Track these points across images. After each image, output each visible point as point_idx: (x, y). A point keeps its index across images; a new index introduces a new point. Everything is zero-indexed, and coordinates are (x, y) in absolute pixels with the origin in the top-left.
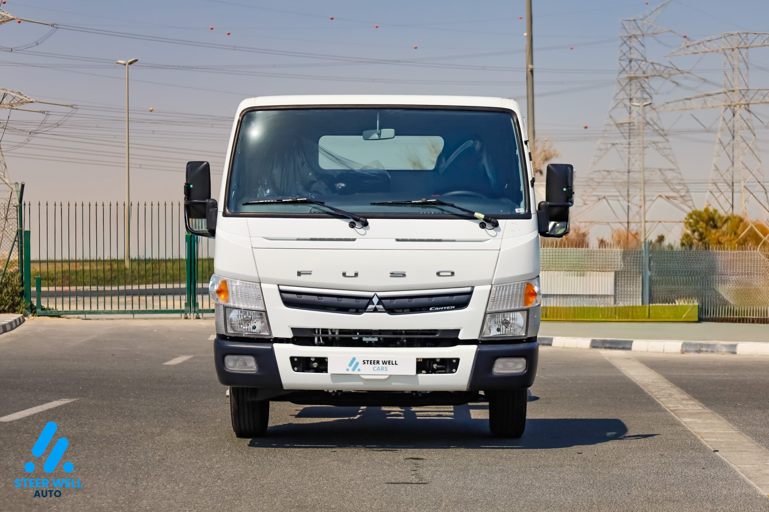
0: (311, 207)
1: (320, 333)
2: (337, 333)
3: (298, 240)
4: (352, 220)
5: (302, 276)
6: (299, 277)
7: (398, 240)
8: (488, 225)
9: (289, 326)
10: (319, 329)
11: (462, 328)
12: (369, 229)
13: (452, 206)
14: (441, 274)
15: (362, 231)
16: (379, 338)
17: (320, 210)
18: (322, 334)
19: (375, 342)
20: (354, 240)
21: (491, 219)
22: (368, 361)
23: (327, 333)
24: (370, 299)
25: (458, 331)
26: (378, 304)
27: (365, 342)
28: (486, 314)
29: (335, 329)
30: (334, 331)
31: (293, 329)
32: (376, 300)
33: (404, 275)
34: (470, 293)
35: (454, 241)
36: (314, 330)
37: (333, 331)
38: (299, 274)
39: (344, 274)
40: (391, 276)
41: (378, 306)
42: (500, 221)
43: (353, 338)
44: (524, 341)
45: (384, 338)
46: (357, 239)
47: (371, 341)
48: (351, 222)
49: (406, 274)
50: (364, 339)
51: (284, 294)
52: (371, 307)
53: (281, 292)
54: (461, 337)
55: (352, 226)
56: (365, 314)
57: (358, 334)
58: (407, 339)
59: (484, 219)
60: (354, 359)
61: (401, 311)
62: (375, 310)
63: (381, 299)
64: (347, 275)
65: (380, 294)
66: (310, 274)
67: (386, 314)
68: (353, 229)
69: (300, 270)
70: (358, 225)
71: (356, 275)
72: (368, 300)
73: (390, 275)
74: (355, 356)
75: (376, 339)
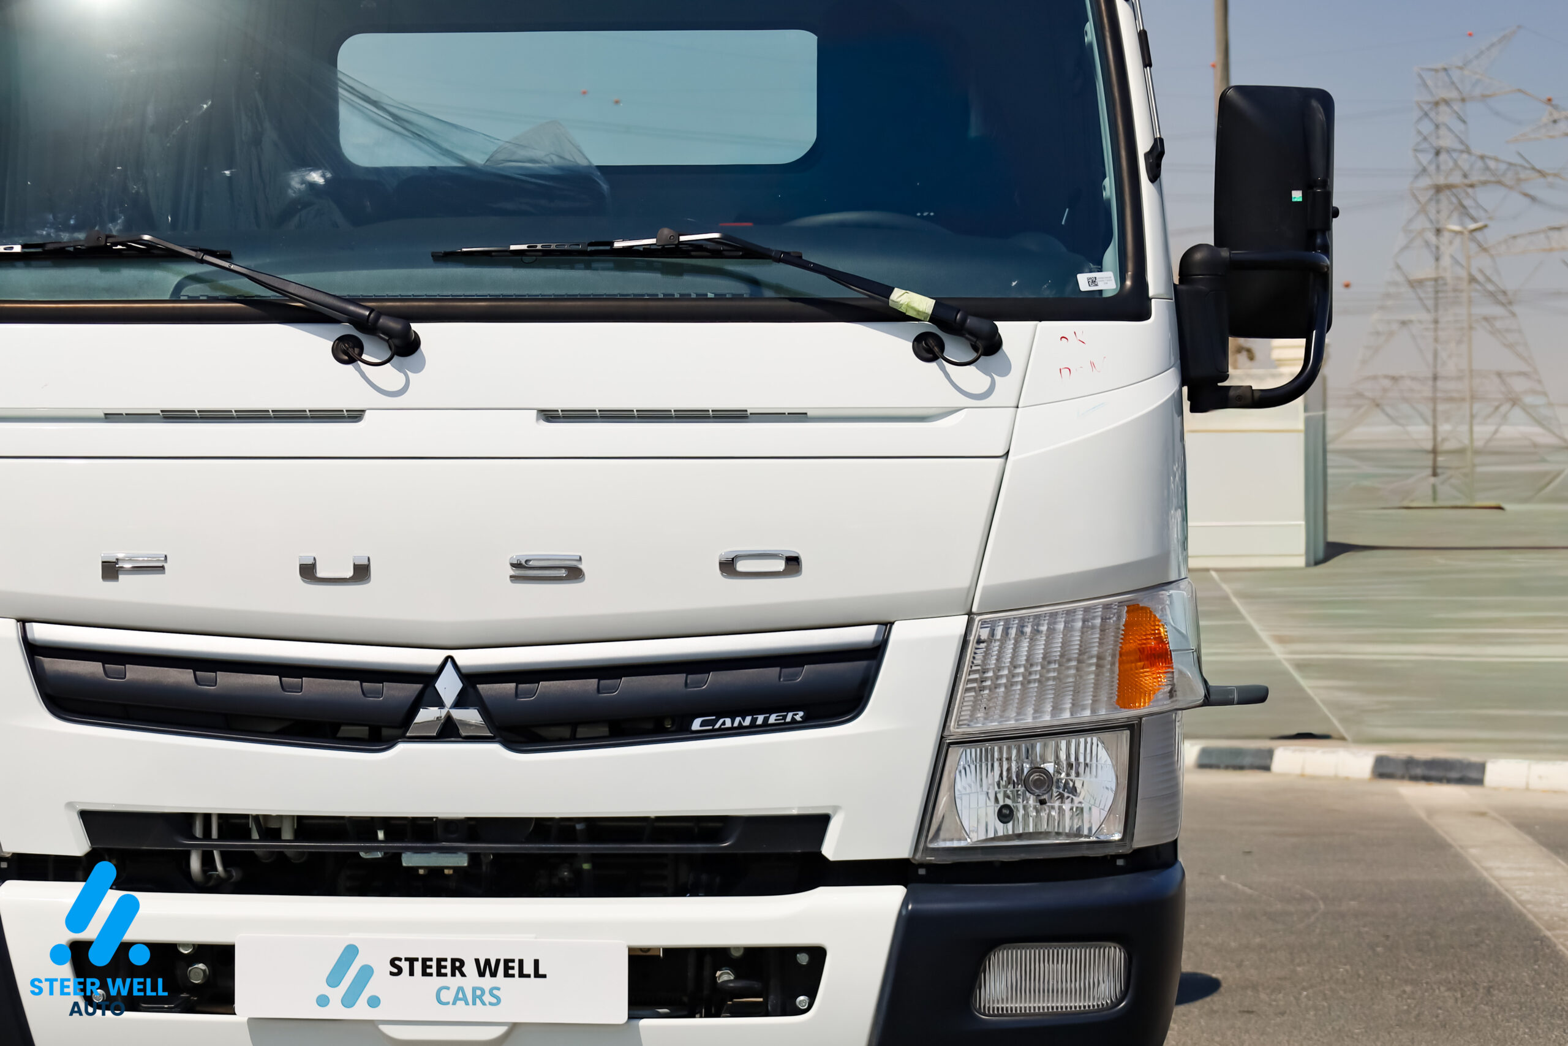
0: (178, 273)
1: (215, 834)
2: (287, 834)
3: (110, 417)
4: (345, 329)
5: (122, 577)
6: (110, 585)
7: (549, 416)
8: (954, 349)
9: (72, 805)
10: (207, 817)
11: (836, 809)
12: (419, 368)
13: (796, 261)
14: (741, 566)
15: (389, 375)
16: (474, 858)
18: (221, 837)
19: (456, 869)
20: (355, 416)
21: (964, 320)
22: (413, 960)
23: (247, 836)
24: (426, 679)
25: (820, 822)
26: (459, 703)
27: (412, 870)
28: (943, 747)
29: (280, 818)
30: (273, 825)
31: (88, 817)
32: (448, 686)
33: (574, 573)
34: (874, 653)
35: (800, 417)
36: (182, 822)
37: (268, 826)
38: (111, 570)
39: (308, 571)
40: (515, 578)
41: (458, 714)
42: (1006, 329)
43: (362, 854)
44: (1120, 862)
45: (499, 858)
46: (367, 411)
47: (440, 870)
48: (341, 339)
49: (583, 566)
50: (409, 860)
51: (47, 663)
52: (427, 715)
53: (35, 650)
54: (832, 849)
55: (347, 353)
56: (401, 747)
57: (381, 835)
58: (597, 860)
59: (934, 318)
60: (351, 951)
61: (566, 732)
62: (448, 731)
63: (471, 679)
64: (320, 573)
65: (468, 659)
66: (161, 569)
67: (496, 748)
68: (350, 367)
69: (112, 554)
70: (372, 349)
71: (362, 572)
72: (419, 686)
73: (511, 572)
74: (352, 938)
75: (462, 861)
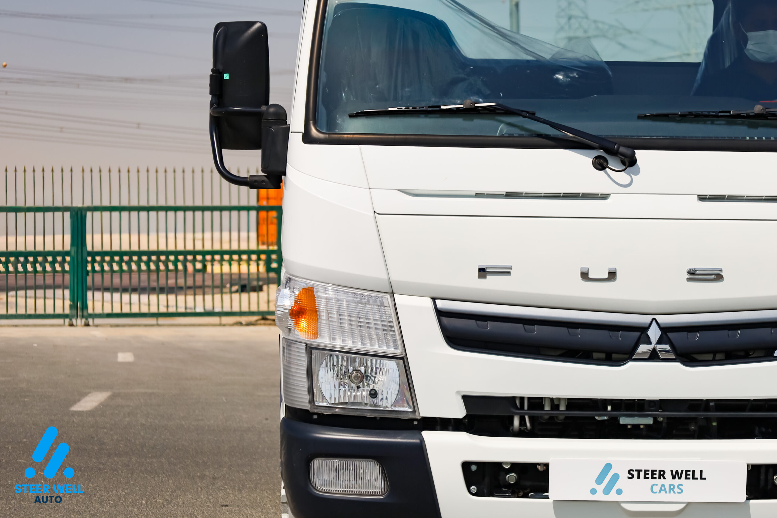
0: (502, 122)
1: (526, 407)
2: (562, 408)
3: (478, 195)
4: (599, 152)
5: (488, 277)
6: (482, 280)
7: (702, 198)
9: (458, 392)
10: (522, 399)
12: (637, 172)
15: (623, 177)
16: (655, 419)
17: (522, 128)
18: (529, 408)
19: (647, 426)
20: (604, 197)
22: (639, 471)
23: (542, 407)
24: (643, 330)
26: (659, 342)
27: (625, 426)
29: (559, 399)
30: (556, 403)
31: (468, 400)
32: (654, 333)
33: (719, 277)
36: (511, 400)
37: (555, 403)
38: (482, 272)
39: (585, 275)
40: (689, 280)
43: (597, 418)
45: (669, 418)
46: (612, 195)
47: (639, 425)
48: (596, 158)
50: (623, 421)
51: (445, 320)
52: (643, 348)
53: (440, 314)
55: (601, 165)
56: (630, 364)
57: (609, 408)
58: (720, 420)
60: (608, 467)
61: (710, 357)
62: (653, 356)
63: (665, 330)
64: (591, 276)
65: (663, 320)
66: (509, 273)
67: (678, 365)
68: (602, 172)
69: (483, 265)
70: (613, 163)
71: (612, 275)
72: (638, 334)
73: (688, 276)
74: (608, 460)
75: (650, 421)
